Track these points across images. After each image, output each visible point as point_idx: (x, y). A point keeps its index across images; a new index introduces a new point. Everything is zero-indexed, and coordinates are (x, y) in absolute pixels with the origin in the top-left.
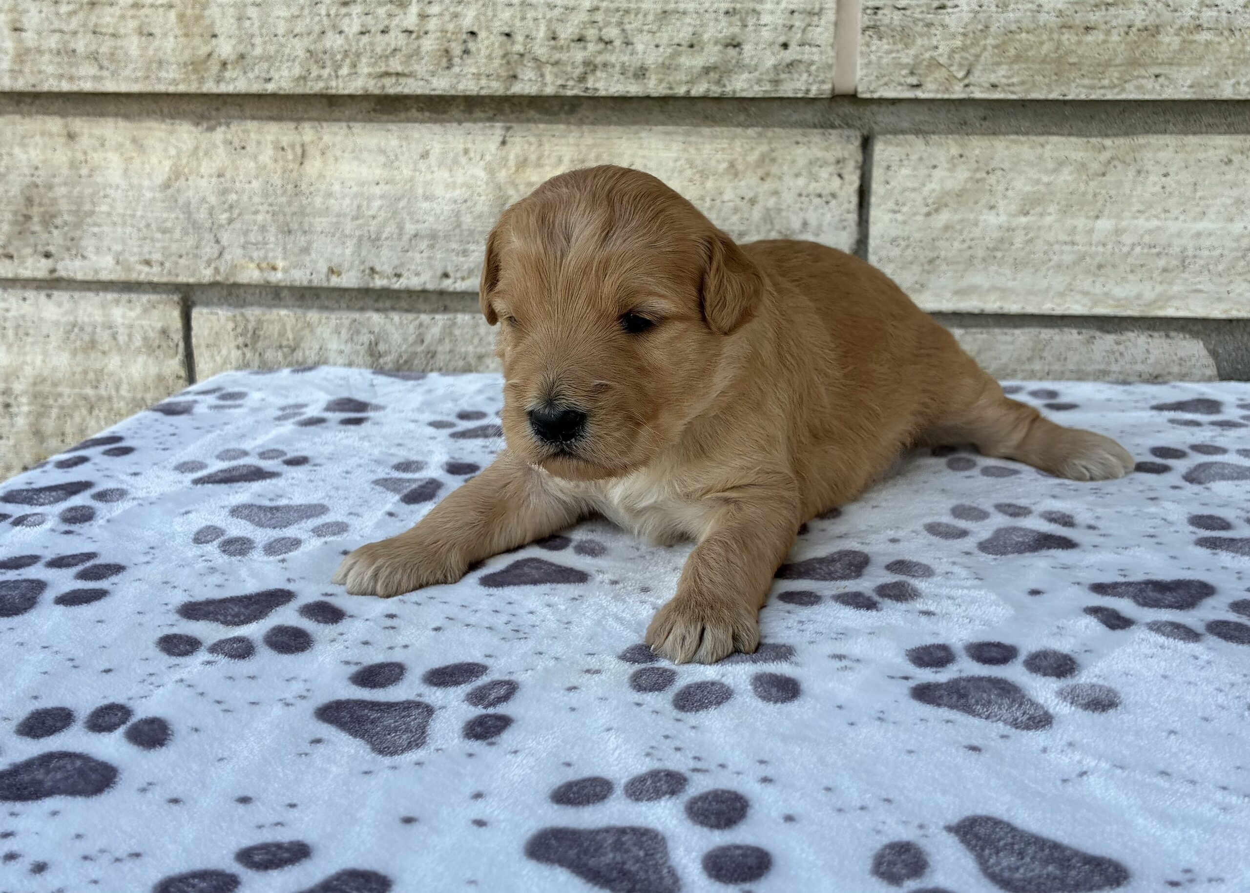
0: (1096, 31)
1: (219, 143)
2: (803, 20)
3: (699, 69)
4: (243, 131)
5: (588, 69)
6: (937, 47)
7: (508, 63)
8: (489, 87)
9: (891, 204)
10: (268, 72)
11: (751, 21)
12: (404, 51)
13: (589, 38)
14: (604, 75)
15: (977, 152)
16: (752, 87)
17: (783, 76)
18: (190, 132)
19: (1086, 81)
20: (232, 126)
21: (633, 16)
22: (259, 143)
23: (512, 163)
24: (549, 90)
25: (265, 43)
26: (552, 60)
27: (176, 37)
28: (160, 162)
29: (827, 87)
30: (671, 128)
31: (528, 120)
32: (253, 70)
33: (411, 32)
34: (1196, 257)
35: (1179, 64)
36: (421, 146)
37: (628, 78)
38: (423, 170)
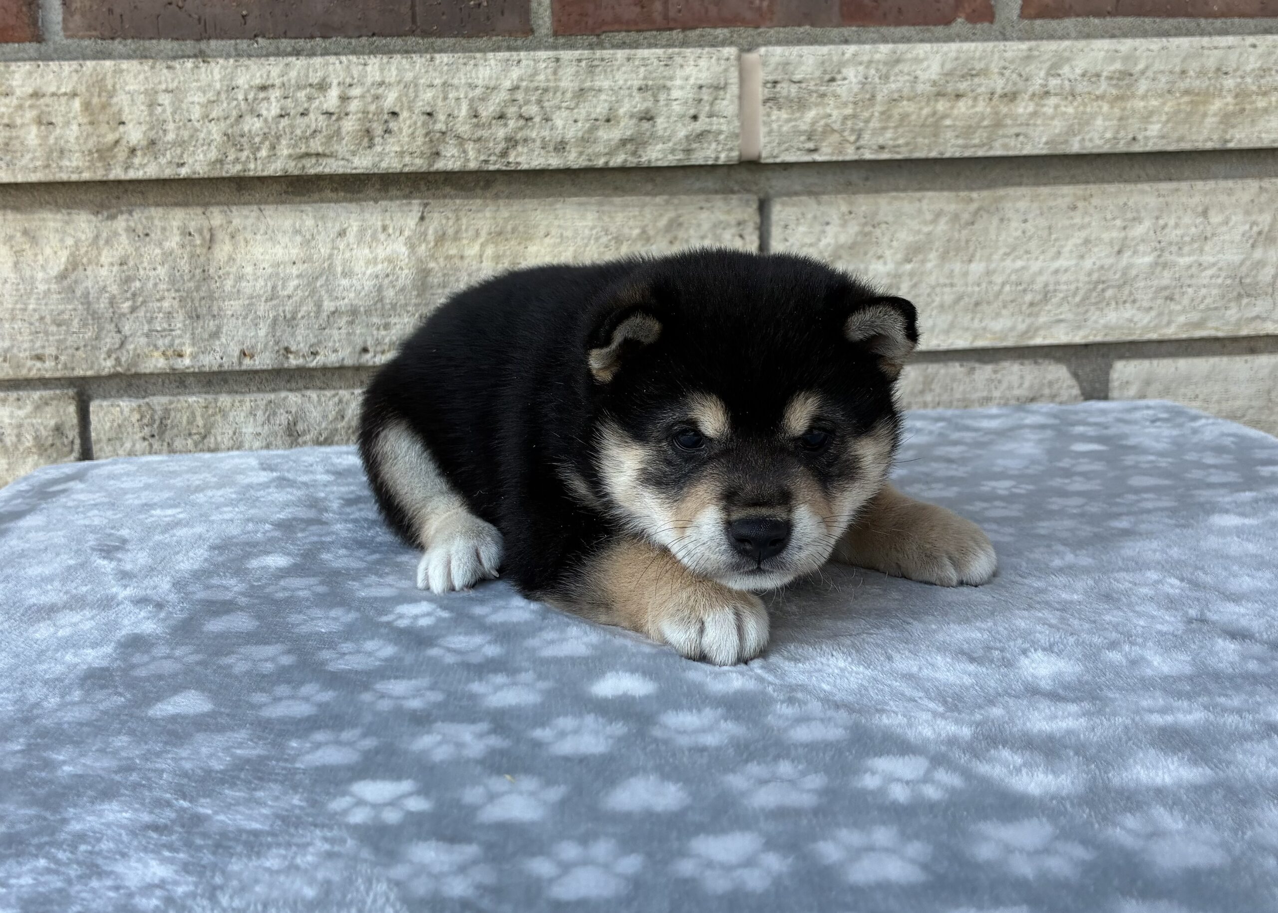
0: (964, 99)
1: (120, 231)
2: (711, 94)
3: (616, 142)
4: (147, 218)
5: (510, 145)
6: (830, 115)
7: (431, 141)
8: (412, 164)
10: (181, 156)
11: (662, 97)
12: (325, 133)
13: (509, 116)
14: (525, 150)
15: (864, 208)
16: (666, 156)
17: (694, 146)
18: (90, 221)
19: (960, 142)
20: (134, 214)
21: (551, 95)
22: (164, 229)
23: (431, 237)
24: (473, 165)
25: (179, 128)
26: (475, 137)
27: (80, 125)
28: (56, 253)
29: (735, 154)
30: (583, 199)
31: (445, 197)
32: (164, 155)
33: (331, 114)
34: (1055, 291)
35: (1035, 125)
36: (338, 224)
37: (548, 152)
38: (341, 247)
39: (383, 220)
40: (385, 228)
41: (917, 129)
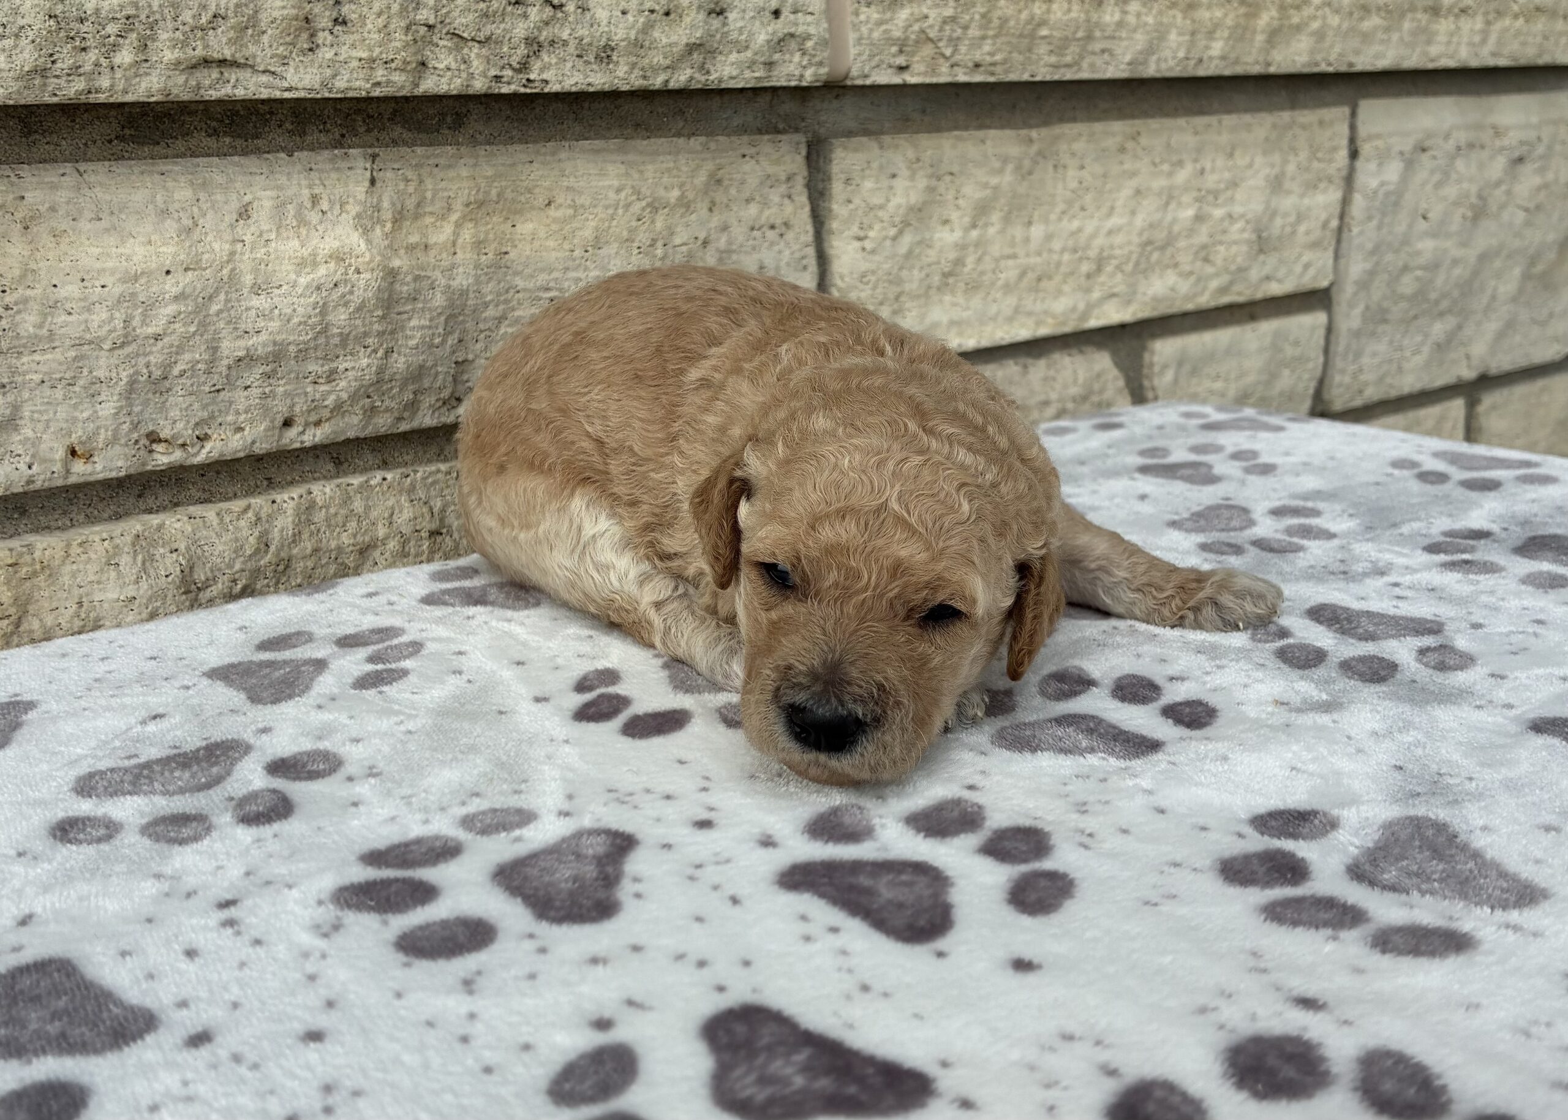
3: (680, 47)
5: (532, 50)
6: (926, 17)
7: (414, 40)
8: (388, 82)
9: (855, 230)
14: (554, 59)
16: (742, 72)
17: (777, 56)
19: (1053, 59)
23: (387, 215)
24: (479, 85)
26: (481, 36)
29: (824, 70)
30: (598, 144)
34: (1110, 257)
35: (1120, 39)
36: (234, 196)
37: (587, 63)
38: (248, 238)
39: (310, 187)
40: (315, 200)
41: (1014, 41)
